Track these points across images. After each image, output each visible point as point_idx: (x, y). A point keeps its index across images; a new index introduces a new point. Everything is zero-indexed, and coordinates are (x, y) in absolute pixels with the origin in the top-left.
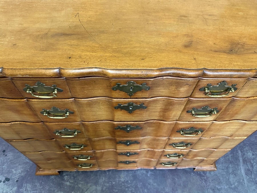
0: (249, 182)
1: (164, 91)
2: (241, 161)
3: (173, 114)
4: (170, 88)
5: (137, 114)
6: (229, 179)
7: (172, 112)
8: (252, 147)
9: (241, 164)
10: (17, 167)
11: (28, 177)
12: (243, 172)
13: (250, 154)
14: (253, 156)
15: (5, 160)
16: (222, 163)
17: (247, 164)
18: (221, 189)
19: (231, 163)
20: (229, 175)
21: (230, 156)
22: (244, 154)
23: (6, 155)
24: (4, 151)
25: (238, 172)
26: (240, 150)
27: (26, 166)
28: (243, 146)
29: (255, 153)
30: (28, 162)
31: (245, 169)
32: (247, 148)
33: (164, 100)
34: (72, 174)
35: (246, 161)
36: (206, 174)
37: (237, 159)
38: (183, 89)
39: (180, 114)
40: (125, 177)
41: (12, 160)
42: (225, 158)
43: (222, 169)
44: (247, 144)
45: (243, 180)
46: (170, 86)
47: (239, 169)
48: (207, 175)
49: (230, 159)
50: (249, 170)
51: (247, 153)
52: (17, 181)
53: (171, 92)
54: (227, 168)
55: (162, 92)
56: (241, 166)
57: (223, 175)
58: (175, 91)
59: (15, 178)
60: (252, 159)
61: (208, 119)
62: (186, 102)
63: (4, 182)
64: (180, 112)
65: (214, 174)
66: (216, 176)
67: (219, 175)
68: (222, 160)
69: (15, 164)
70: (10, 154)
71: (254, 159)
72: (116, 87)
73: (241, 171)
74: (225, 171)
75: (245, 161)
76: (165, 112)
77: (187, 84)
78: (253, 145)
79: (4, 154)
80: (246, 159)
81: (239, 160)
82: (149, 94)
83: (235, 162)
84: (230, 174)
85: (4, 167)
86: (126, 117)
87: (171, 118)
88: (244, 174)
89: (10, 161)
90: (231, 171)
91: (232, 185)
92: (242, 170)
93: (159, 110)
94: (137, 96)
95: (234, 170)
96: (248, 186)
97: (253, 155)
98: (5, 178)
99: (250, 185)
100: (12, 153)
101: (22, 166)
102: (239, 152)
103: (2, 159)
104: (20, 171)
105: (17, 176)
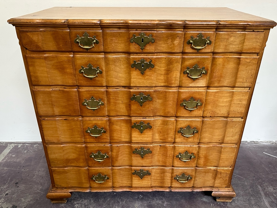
1: (164, 46)
2: (262, 194)
3: (174, 76)
4: (168, 42)
5: (148, 75)
7: (172, 72)
8: (272, 183)
9: (264, 197)
10: (27, 196)
11: (37, 205)
12: (267, 204)
13: (271, 189)
14: (275, 191)
15: (16, 190)
16: (243, 196)
17: (269, 197)
19: (252, 196)
20: (252, 206)
21: (250, 190)
22: (265, 189)
23: (18, 187)
24: (17, 183)
25: (261, 204)
26: (259, 185)
27: (36, 196)
28: (262, 182)
29: (276, 187)
30: (39, 193)
31: (269, 202)
32: (266, 184)
33: (165, 58)
34: (83, 203)
35: (268, 195)
36: (226, 205)
37: (258, 193)
38: (176, 42)
39: (179, 77)
40: (139, 206)
41: (23, 191)
42: (244, 191)
43: (244, 201)
44: (266, 181)
46: (168, 39)
47: (262, 201)
48: (228, 205)
49: (251, 193)
50: (272, 202)
51: (268, 188)
53: (169, 47)
54: (249, 200)
55: (163, 47)
56: (264, 199)
57: (245, 206)
58: (171, 44)
59: (23, 205)
60: (274, 193)
61: (201, 84)
62: (181, 60)
64: (179, 75)
65: (236, 205)
66: (238, 207)
67: (241, 206)
68: (242, 193)
69: (26, 194)
70: (22, 185)
71: (276, 193)
72: (133, 38)
73: (264, 203)
74: (247, 202)
76: (168, 75)
77: (178, 36)
78: (272, 181)
79: (16, 186)
80: (267, 193)
81: (260, 193)
82: (155, 48)
83: (257, 196)
85: (13, 196)
86: (139, 80)
87: (173, 82)
88: (268, 206)
89: (21, 191)
90: (253, 202)
92: (266, 202)
93: (163, 72)
94: (146, 50)
95: (257, 202)
97: (274, 189)
98: (12, 206)
100: (24, 185)
101: (32, 195)
102: (259, 187)
103: (13, 189)
104: (29, 200)
105: (25, 204)
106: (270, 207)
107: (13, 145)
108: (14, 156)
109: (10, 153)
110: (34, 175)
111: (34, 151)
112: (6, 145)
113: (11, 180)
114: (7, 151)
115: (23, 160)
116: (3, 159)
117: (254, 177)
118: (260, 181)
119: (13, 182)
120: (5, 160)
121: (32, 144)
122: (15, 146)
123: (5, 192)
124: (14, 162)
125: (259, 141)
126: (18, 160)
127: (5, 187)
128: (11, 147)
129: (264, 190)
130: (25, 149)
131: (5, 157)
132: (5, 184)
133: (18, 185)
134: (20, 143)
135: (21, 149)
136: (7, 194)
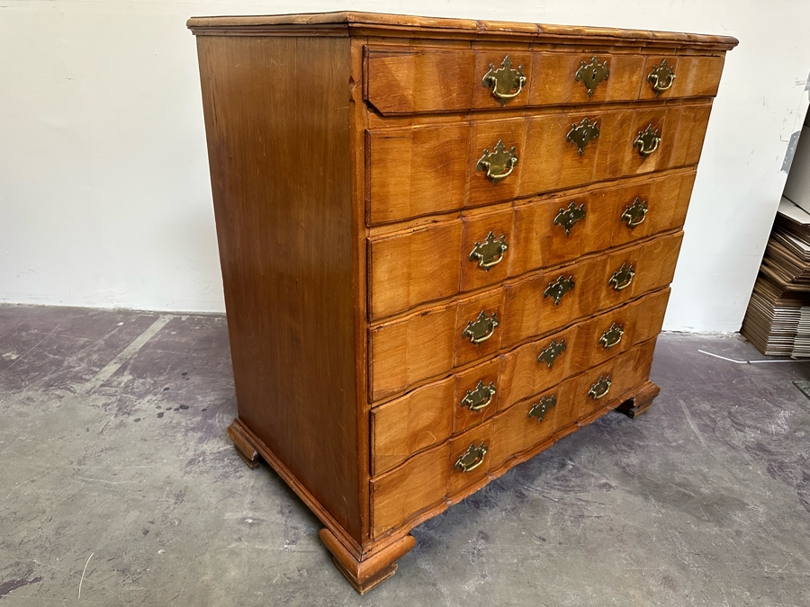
0: (710, 441)
2: (687, 412)
6: (663, 434)
8: (710, 398)
9: (689, 417)
10: (206, 393)
11: (227, 406)
12: (693, 426)
13: (706, 406)
14: (713, 409)
15: (185, 384)
17: (700, 418)
18: (647, 446)
19: (664, 414)
22: (692, 406)
23: (188, 379)
24: (186, 374)
25: (682, 427)
26: (682, 399)
27: (225, 394)
28: (688, 395)
29: (718, 405)
30: (231, 389)
31: (698, 425)
32: (696, 398)
35: (699, 414)
37: (678, 410)
41: (198, 385)
44: (697, 394)
45: (696, 438)
47: (683, 423)
49: (663, 410)
50: (706, 425)
51: (699, 404)
52: (204, 410)
56: (688, 419)
59: (201, 406)
60: (712, 413)
63: (177, 410)
69: (204, 390)
70: (195, 377)
71: (715, 413)
73: (689, 426)
75: (694, 414)
78: (711, 395)
79: (183, 378)
80: (698, 411)
81: (683, 413)
83: (675, 415)
84: (664, 428)
85: (180, 392)
88: (696, 430)
89: (194, 386)
91: (671, 442)
92: (692, 424)
95: (673, 424)
96: (708, 446)
97: (712, 407)
98: (179, 405)
99: (712, 444)
100: (199, 377)
101: (218, 392)
102: (681, 402)
103: (178, 383)
104: (212, 398)
105: (205, 405)
106: (700, 433)
107: (172, 317)
108: (174, 333)
109: (164, 328)
110: (219, 364)
111: (216, 328)
112: (156, 316)
113: (173, 369)
114: (158, 326)
115: (194, 340)
116: (153, 338)
117: (674, 386)
118: (685, 393)
119: (176, 372)
120: (156, 339)
121: (210, 317)
122: (175, 318)
123: (162, 386)
124: (176, 342)
125: (693, 331)
126: (183, 340)
127: (162, 378)
128: (167, 319)
129: (690, 407)
130: (196, 324)
131: (157, 335)
132: (161, 374)
133: (187, 377)
134: (185, 314)
135: (187, 323)
136: (167, 389)
